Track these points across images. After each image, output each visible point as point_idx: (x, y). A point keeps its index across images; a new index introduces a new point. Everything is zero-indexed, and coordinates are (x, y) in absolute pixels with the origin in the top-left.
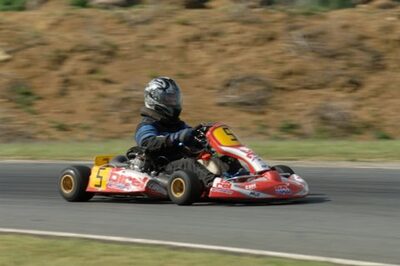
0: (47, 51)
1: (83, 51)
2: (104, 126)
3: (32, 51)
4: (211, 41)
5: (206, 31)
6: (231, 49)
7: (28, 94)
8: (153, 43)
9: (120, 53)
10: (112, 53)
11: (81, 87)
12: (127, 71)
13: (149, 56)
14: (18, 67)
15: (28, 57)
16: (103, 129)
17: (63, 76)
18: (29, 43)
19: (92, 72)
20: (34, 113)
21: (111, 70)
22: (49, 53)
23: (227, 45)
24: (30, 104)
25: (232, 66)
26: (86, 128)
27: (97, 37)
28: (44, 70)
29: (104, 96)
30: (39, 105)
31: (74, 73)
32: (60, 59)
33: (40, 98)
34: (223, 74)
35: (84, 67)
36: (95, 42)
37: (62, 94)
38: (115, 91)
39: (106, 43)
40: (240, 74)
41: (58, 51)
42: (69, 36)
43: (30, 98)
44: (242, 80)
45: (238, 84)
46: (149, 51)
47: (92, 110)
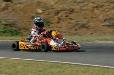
0: (54, 10)
1: (64, 10)
2: (70, 31)
3: (50, 10)
4: (101, 8)
5: (99, 5)
6: (107, 10)
7: (48, 22)
8: (84, 8)
9: (75, 11)
10: (72, 11)
11: (63, 21)
12: (76, 16)
13: (83, 12)
14: (45, 15)
15: (49, 12)
16: (70, 32)
17: (58, 17)
18: (49, 8)
19: (67, 16)
20: (50, 28)
21: (72, 16)
22: (55, 11)
23: (106, 9)
24: (49, 25)
25: (107, 15)
26: (65, 32)
27: (68, 7)
28: (53, 16)
29: (70, 23)
30: (52, 26)
31: (62, 17)
32: (58, 13)
33: (52, 24)
34: (104, 17)
35: (64, 15)
36: (68, 8)
37: (58, 22)
38: (73, 22)
39: (70, 8)
40: (109, 17)
41: (57, 10)
42: (60, 6)
43: (49, 24)
44: (109, 19)
45: (108, 20)
46: (83, 10)
47: (66, 27)
